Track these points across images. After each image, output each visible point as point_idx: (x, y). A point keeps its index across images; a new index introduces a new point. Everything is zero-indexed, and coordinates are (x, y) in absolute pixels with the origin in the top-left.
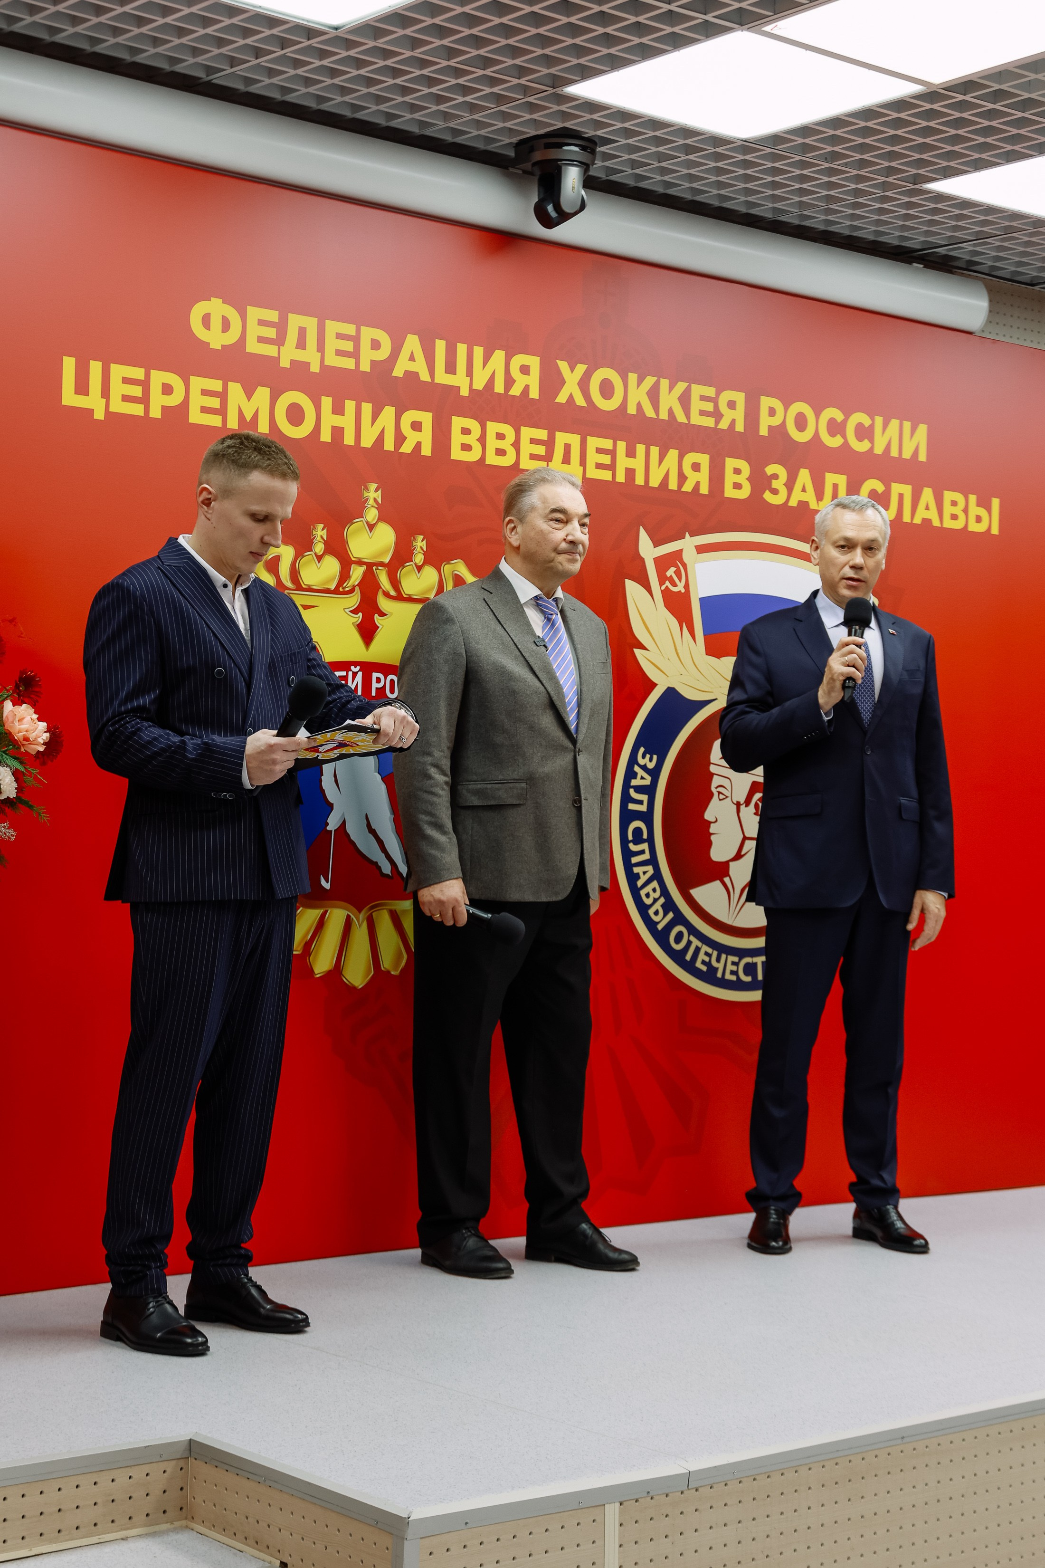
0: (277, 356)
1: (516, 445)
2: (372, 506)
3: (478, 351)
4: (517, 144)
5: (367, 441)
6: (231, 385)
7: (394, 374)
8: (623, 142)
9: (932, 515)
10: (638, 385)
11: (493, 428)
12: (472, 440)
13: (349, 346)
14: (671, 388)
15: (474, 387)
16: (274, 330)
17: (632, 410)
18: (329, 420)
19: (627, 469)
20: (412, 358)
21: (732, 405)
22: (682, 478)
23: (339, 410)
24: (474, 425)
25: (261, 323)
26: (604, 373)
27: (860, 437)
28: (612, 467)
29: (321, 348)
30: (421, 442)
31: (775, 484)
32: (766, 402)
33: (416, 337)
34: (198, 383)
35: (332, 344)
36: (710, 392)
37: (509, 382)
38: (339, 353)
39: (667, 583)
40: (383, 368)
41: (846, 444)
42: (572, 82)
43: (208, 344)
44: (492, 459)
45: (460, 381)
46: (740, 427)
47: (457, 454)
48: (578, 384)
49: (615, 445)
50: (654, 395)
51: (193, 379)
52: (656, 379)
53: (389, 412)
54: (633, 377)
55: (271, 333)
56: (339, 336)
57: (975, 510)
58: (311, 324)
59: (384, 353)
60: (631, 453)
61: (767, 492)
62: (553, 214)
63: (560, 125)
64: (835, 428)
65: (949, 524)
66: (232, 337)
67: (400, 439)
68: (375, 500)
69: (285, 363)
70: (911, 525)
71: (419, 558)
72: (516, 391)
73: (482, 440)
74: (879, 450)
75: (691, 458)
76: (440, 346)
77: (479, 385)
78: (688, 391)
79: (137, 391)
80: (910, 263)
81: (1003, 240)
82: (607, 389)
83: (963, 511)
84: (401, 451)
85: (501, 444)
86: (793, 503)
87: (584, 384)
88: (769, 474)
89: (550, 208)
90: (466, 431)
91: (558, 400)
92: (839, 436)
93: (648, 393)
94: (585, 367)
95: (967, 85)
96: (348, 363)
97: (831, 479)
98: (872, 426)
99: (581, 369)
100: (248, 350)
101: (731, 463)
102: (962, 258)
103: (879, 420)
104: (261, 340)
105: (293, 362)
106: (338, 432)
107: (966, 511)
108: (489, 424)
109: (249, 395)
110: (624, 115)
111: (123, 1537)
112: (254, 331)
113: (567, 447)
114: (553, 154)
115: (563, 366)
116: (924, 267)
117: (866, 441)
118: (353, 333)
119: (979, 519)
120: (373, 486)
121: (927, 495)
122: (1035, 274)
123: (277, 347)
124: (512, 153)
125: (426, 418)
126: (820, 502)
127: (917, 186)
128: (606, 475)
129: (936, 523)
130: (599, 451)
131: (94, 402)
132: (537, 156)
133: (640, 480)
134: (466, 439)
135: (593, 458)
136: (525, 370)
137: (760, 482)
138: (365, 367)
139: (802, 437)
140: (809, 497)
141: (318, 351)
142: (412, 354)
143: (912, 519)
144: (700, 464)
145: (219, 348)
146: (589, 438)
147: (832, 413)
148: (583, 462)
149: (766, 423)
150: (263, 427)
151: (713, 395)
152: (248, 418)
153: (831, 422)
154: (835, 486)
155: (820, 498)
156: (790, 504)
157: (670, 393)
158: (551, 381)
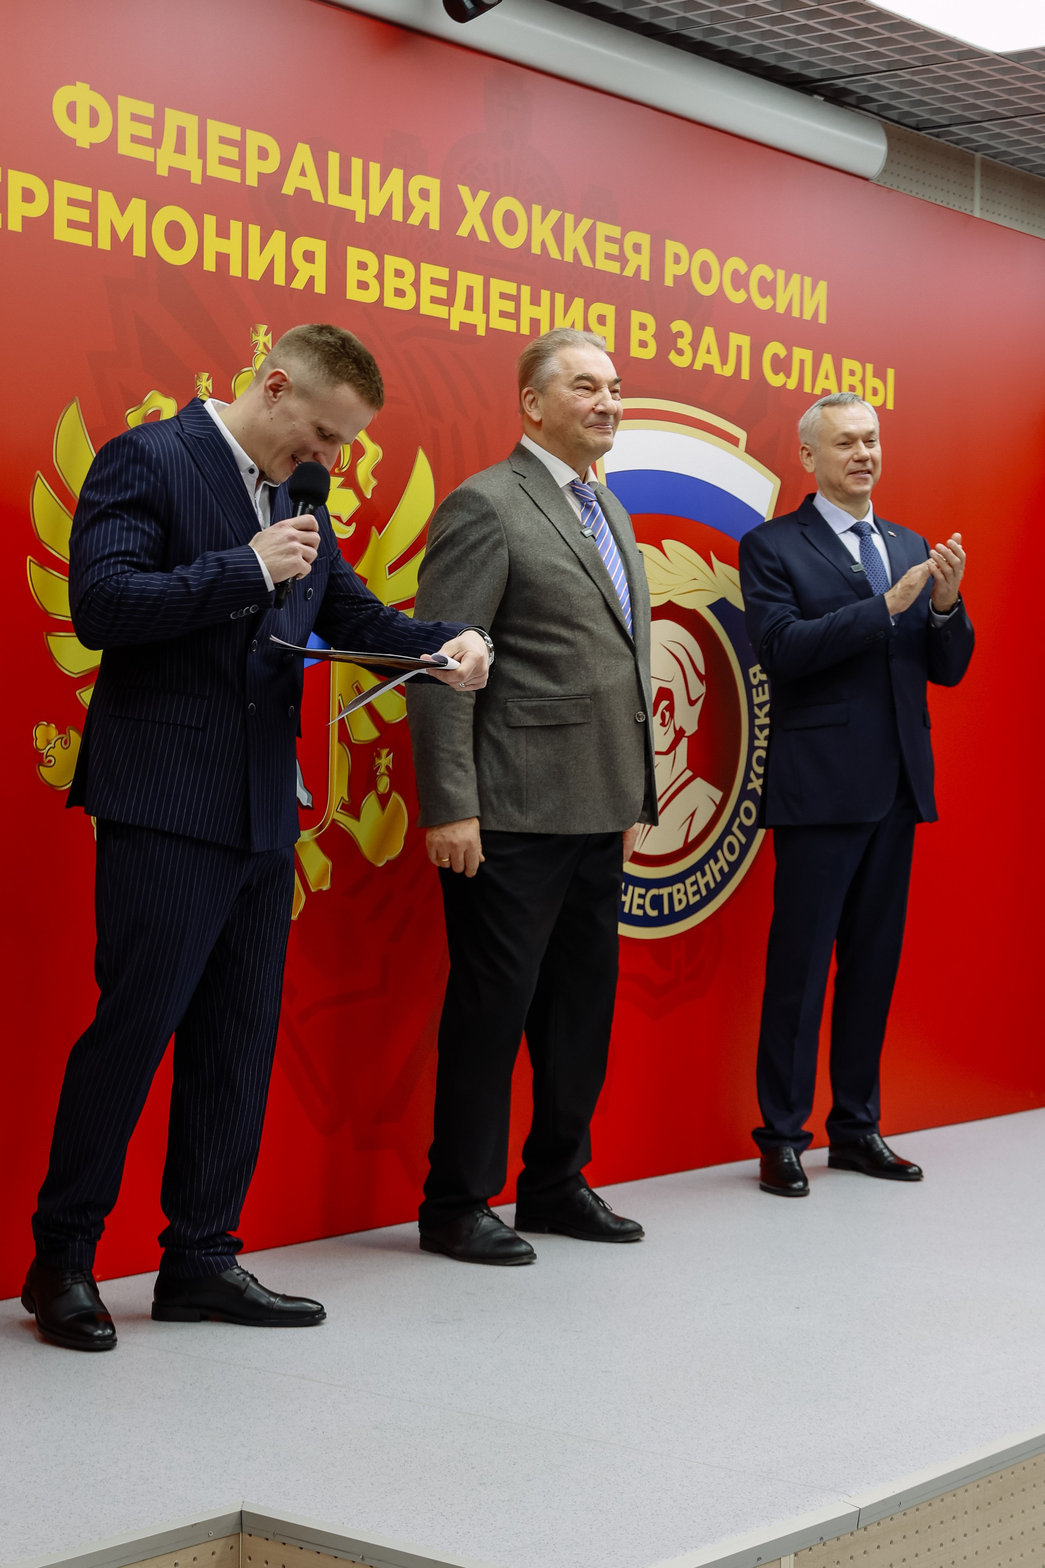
0: (153, 160)
1: (416, 284)
2: (262, 353)
3: (375, 168)
5: (255, 273)
6: (101, 194)
7: (284, 191)
10: (543, 219)
11: (392, 262)
12: (368, 276)
13: (233, 153)
14: (576, 227)
15: (371, 212)
16: (150, 128)
17: (536, 249)
18: (212, 245)
19: (531, 319)
20: (303, 173)
21: (637, 248)
23: (223, 232)
24: (371, 259)
25: (135, 118)
26: (507, 203)
27: (763, 295)
28: (515, 316)
29: (202, 153)
30: (314, 277)
31: (680, 343)
32: (672, 247)
33: (307, 147)
34: (64, 189)
35: (215, 150)
36: (615, 231)
37: (408, 208)
38: (223, 161)
40: (272, 182)
41: (749, 299)
43: (75, 140)
44: (391, 301)
45: (354, 203)
46: (645, 276)
47: (353, 293)
48: (481, 214)
49: (519, 290)
50: (558, 231)
51: (57, 184)
52: (559, 213)
53: (279, 237)
54: (537, 210)
55: (146, 131)
56: (223, 140)
57: (873, 382)
58: (190, 122)
59: (271, 165)
60: (535, 301)
61: (673, 352)
64: (740, 281)
66: (100, 134)
67: (291, 272)
68: (265, 345)
69: (162, 170)
70: (812, 394)
72: (415, 219)
73: (380, 276)
74: (781, 309)
75: (597, 308)
76: (334, 158)
77: (376, 210)
78: (593, 229)
80: (810, 95)
81: (914, 73)
82: (510, 223)
83: (860, 381)
84: (292, 286)
85: (400, 283)
86: (698, 366)
87: (486, 214)
88: (674, 330)
90: (362, 266)
91: (459, 233)
92: (742, 291)
93: (553, 229)
94: (488, 194)
96: (232, 175)
97: (735, 339)
98: (774, 280)
99: (483, 196)
100: (120, 151)
101: (637, 317)
102: (859, 93)
103: (781, 274)
104: (136, 139)
105: (171, 169)
106: (223, 259)
107: (863, 381)
108: (387, 257)
109: (123, 209)
112: (127, 129)
113: (470, 290)
115: (464, 191)
116: (824, 100)
117: (769, 298)
118: (238, 137)
119: (875, 392)
120: (263, 328)
121: (827, 361)
122: (927, 116)
123: (152, 150)
125: (319, 247)
126: (724, 366)
128: (509, 326)
130: (503, 296)
134: (363, 275)
135: (497, 305)
136: (424, 194)
137: (666, 341)
138: (252, 181)
139: (706, 290)
140: (714, 359)
141: (199, 157)
142: (303, 168)
143: (813, 389)
144: (604, 317)
145: (88, 147)
146: (492, 280)
147: (736, 263)
148: (486, 310)
149: (671, 271)
150: (139, 250)
151: (618, 236)
152: (122, 237)
153: (735, 273)
154: (739, 348)
155: (724, 361)
156: (695, 367)
157: (575, 230)
158: (452, 210)
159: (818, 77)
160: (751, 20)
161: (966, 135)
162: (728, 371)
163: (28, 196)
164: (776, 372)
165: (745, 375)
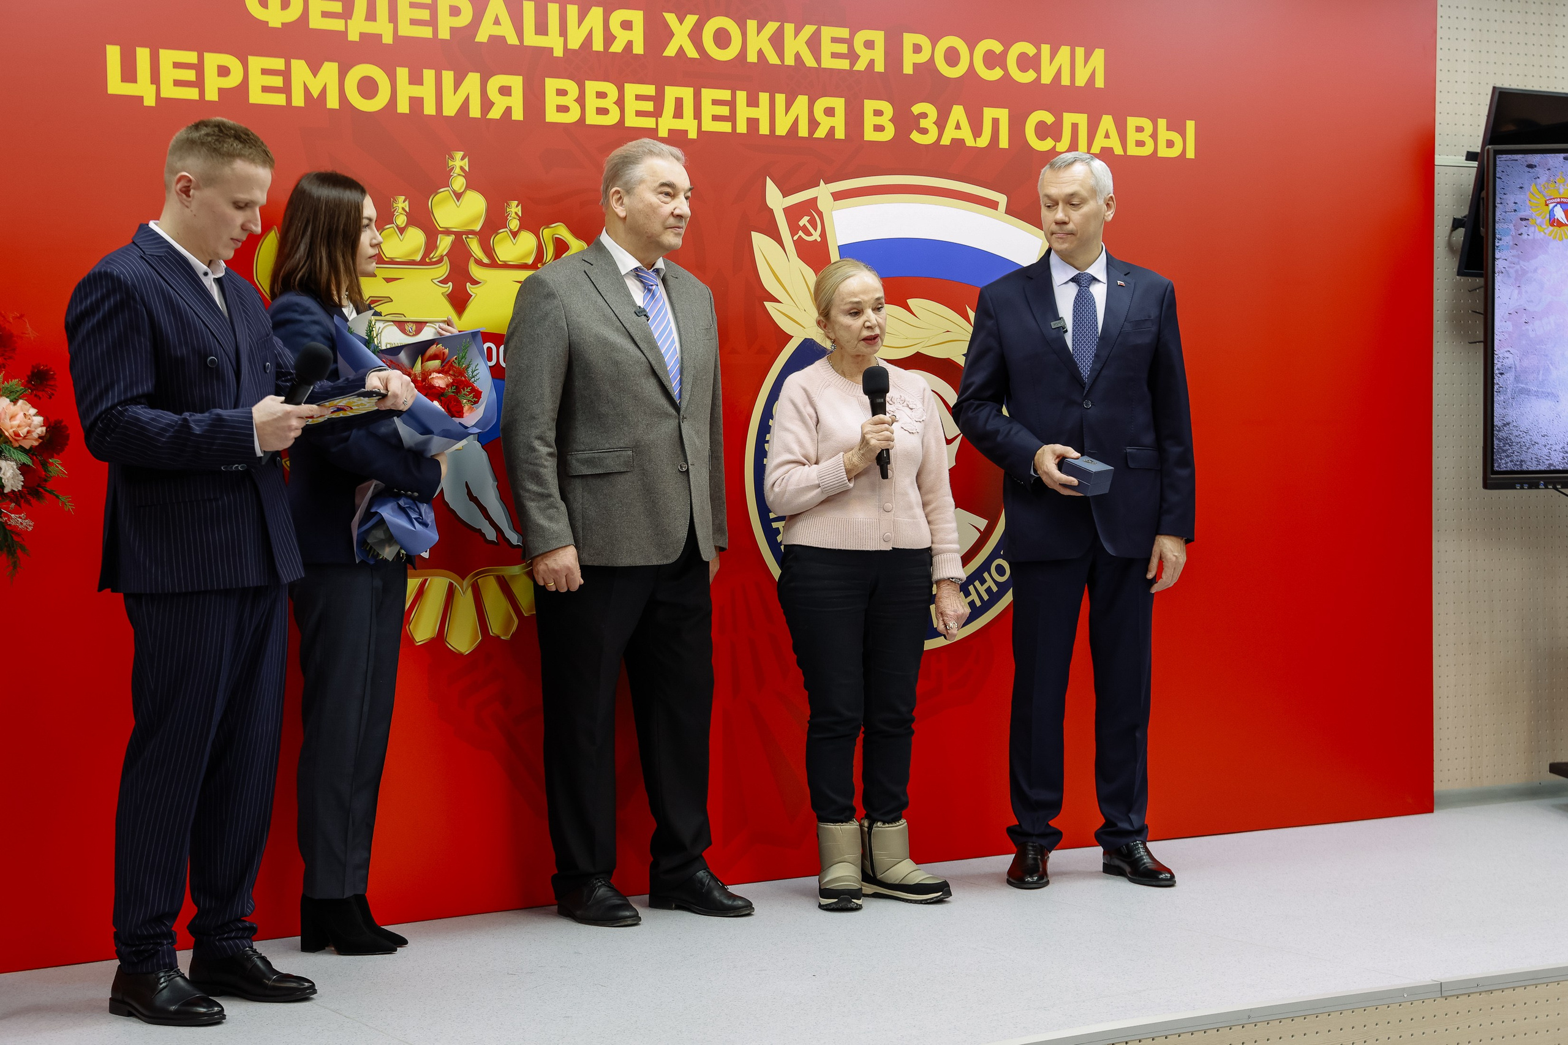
0: (343, 29)
1: (620, 103)
2: (459, 175)
3: (572, 10)
5: (450, 108)
6: (294, 62)
7: (478, 39)
9: (1114, 143)
10: (759, 32)
11: (592, 87)
12: (568, 100)
13: (424, 14)
14: (797, 33)
15: (569, 47)
17: (752, 57)
18: (406, 91)
19: (749, 120)
20: (497, 22)
21: (869, 45)
22: (813, 124)
23: (416, 79)
24: (571, 86)
26: (717, 22)
27: (1023, 69)
28: (732, 118)
29: (393, 18)
30: (511, 107)
31: (923, 123)
32: (909, 39)
33: (500, 2)
34: (256, 63)
35: (406, 14)
36: (844, 33)
37: (609, 38)
38: (414, 22)
39: (801, 233)
40: (464, 36)
41: (1007, 74)
43: (267, 22)
44: (592, 119)
45: (553, 42)
46: (879, 67)
47: (552, 116)
48: (689, 36)
50: (777, 41)
51: (251, 59)
52: (777, 24)
53: (473, 78)
54: (752, 25)
55: (336, 7)
57: (1164, 134)
59: (465, 18)
60: (753, 102)
61: (915, 132)
64: (992, 59)
65: (1133, 151)
66: (293, 13)
67: (487, 105)
68: (462, 168)
69: (353, 36)
71: (514, 224)
72: (617, 47)
73: (581, 100)
74: (1046, 78)
75: (823, 103)
76: (528, 7)
77: (575, 43)
78: (816, 33)
79: (190, 75)
82: (722, 39)
83: (1150, 136)
84: (488, 117)
85: (602, 103)
86: (946, 141)
87: (695, 36)
88: (916, 114)
90: (562, 93)
91: (665, 54)
92: (998, 69)
93: (770, 39)
94: (696, 17)
96: (424, 32)
97: (989, 113)
98: (1038, 56)
99: (691, 20)
100: (312, 26)
101: (870, 105)
103: (1046, 49)
104: (327, 15)
105: (362, 35)
106: (416, 103)
107: (1154, 136)
108: (588, 83)
109: (315, 71)
112: (317, 7)
113: (679, 102)
115: (671, 18)
117: (1031, 71)
118: (429, 1)
119: (1170, 144)
120: (459, 155)
121: (1107, 122)
123: (343, 21)
125: (516, 82)
126: (977, 139)
128: (726, 127)
129: (1118, 151)
130: (716, 102)
131: (143, 89)
133: (764, 130)
134: (562, 101)
135: (708, 110)
136: (626, 25)
137: (906, 122)
138: (444, 35)
139: (954, 73)
140: (966, 134)
141: (390, 22)
142: (497, 17)
144: (833, 109)
145: (280, 26)
146: (704, 91)
147: (989, 45)
148: (698, 115)
149: (909, 62)
150: (333, 102)
151: (848, 37)
152: (315, 94)
153: (989, 53)
154: (996, 122)
155: (977, 132)
156: (942, 143)
157: (795, 37)
158: (658, 34)
162: (983, 141)
163: (224, 71)
164: (1042, 138)
165: (1004, 143)
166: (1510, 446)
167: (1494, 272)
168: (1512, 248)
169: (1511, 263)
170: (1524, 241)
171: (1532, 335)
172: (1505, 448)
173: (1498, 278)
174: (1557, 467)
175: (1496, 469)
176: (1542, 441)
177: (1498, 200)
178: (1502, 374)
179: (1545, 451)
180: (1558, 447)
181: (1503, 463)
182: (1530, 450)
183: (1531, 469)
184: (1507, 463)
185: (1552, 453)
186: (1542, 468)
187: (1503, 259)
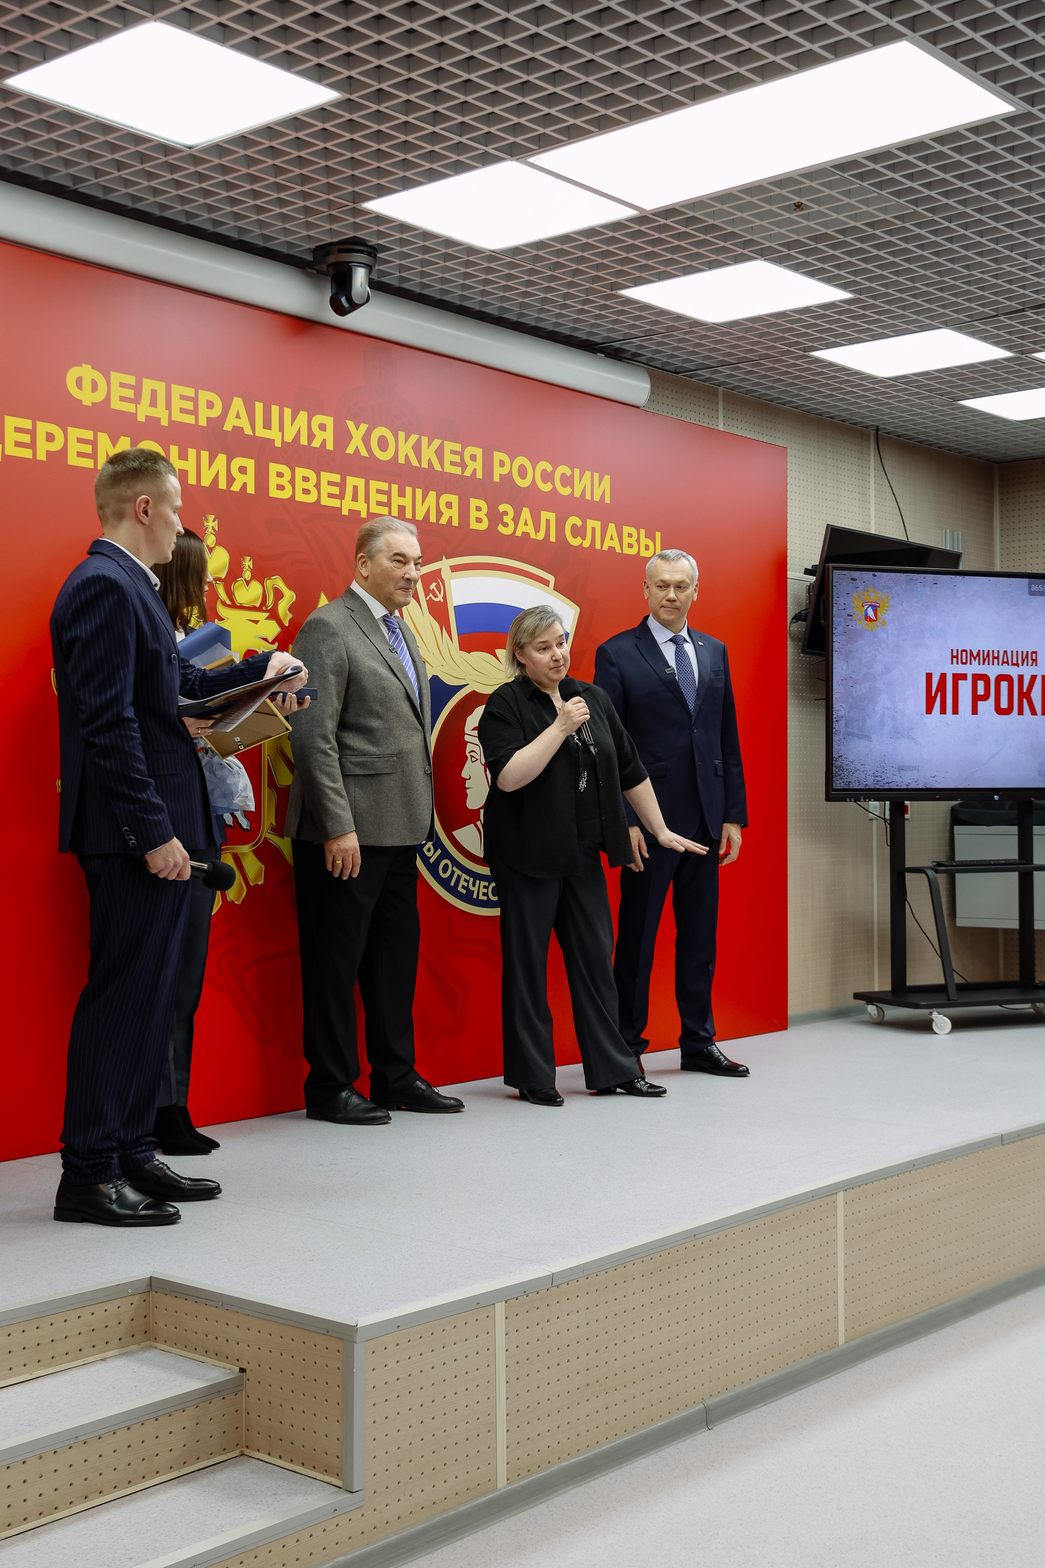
0: (135, 412)
1: (318, 486)
2: (212, 533)
3: (288, 412)
4: (314, 249)
5: (206, 482)
6: (100, 435)
7: (225, 428)
8: (398, 249)
9: (615, 544)
10: (406, 442)
11: (300, 472)
12: (284, 481)
13: (189, 405)
14: (429, 444)
15: (285, 440)
16: (132, 391)
17: (401, 460)
20: (238, 416)
21: (473, 458)
22: (439, 514)
23: (183, 456)
24: (286, 470)
25: (122, 385)
26: (381, 431)
27: (564, 485)
28: (388, 504)
29: (168, 407)
30: (247, 483)
31: (506, 519)
32: (498, 456)
33: (240, 400)
34: (74, 433)
35: (177, 404)
36: (458, 447)
37: (311, 436)
38: (183, 411)
39: (431, 595)
40: (216, 423)
41: (554, 487)
42: (369, 199)
43: (81, 401)
44: (300, 497)
45: (274, 434)
46: (479, 475)
47: (274, 493)
48: (362, 439)
49: (390, 487)
50: (417, 448)
51: (70, 430)
52: (417, 436)
53: (222, 458)
54: (402, 435)
55: (130, 394)
56: (183, 397)
57: (644, 541)
58: (160, 387)
59: (216, 412)
60: (402, 494)
61: (500, 525)
62: (346, 305)
63: (352, 234)
64: (547, 477)
65: (627, 551)
66: (99, 397)
67: (231, 480)
68: (213, 528)
69: (141, 418)
70: (601, 551)
71: (247, 575)
72: (316, 444)
73: (292, 482)
74: (577, 494)
75: (445, 498)
76: (259, 407)
77: (289, 438)
78: (441, 446)
79: (26, 438)
80: (595, 353)
81: (663, 337)
82: (383, 444)
83: (636, 541)
84: (231, 489)
85: (306, 485)
86: (519, 534)
87: (366, 439)
88: (501, 511)
89: (343, 300)
90: (280, 475)
91: (347, 451)
92: (549, 484)
93: (413, 447)
94: (366, 426)
95: (670, 212)
96: (190, 419)
97: (545, 515)
98: (573, 475)
99: (364, 427)
100: (113, 407)
101: (474, 502)
102: (630, 350)
103: (577, 471)
104: (123, 399)
105: (147, 417)
107: (638, 541)
108: (297, 469)
109: (114, 443)
110: (404, 227)
111: (102, 1358)
112: (117, 392)
113: (355, 488)
114: (345, 257)
115: (351, 424)
116: (605, 356)
117: (569, 487)
118: (193, 395)
119: (647, 548)
120: (211, 517)
121: (612, 528)
122: (680, 364)
123: (134, 405)
124: (309, 258)
125: (250, 464)
126: (537, 533)
127: (614, 292)
129: (618, 550)
130: (379, 491)
132: (332, 259)
134: (281, 481)
135: (374, 497)
136: (322, 427)
137: (495, 517)
138: (203, 422)
139: (523, 483)
140: (530, 529)
141: (166, 409)
142: (238, 413)
143: (602, 546)
144: (451, 503)
145: (90, 405)
146: (371, 482)
147: (544, 465)
148: (367, 501)
149: (498, 472)
151: (460, 450)
153: (544, 472)
154: (548, 521)
155: (537, 530)
156: (517, 534)
157: (429, 447)
158: (342, 437)
159: (601, 341)
160: (546, 307)
161: (709, 376)
162: (541, 536)
163: (50, 437)
164: (575, 536)
165: (553, 538)
166: (843, 771)
167: (833, 652)
168: (843, 635)
169: (842, 645)
170: (850, 630)
171: (855, 695)
172: (839, 773)
173: (835, 655)
174: (871, 787)
175: (834, 787)
176: (862, 768)
177: (834, 602)
178: (837, 721)
179: (863, 775)
180: (871, 773)
181: (838, 784)
182: (854, 775)
183: (855, 788)
184: (840, 783)
185: (868, 777)
186: (861, 787)
187: (838, 643)
